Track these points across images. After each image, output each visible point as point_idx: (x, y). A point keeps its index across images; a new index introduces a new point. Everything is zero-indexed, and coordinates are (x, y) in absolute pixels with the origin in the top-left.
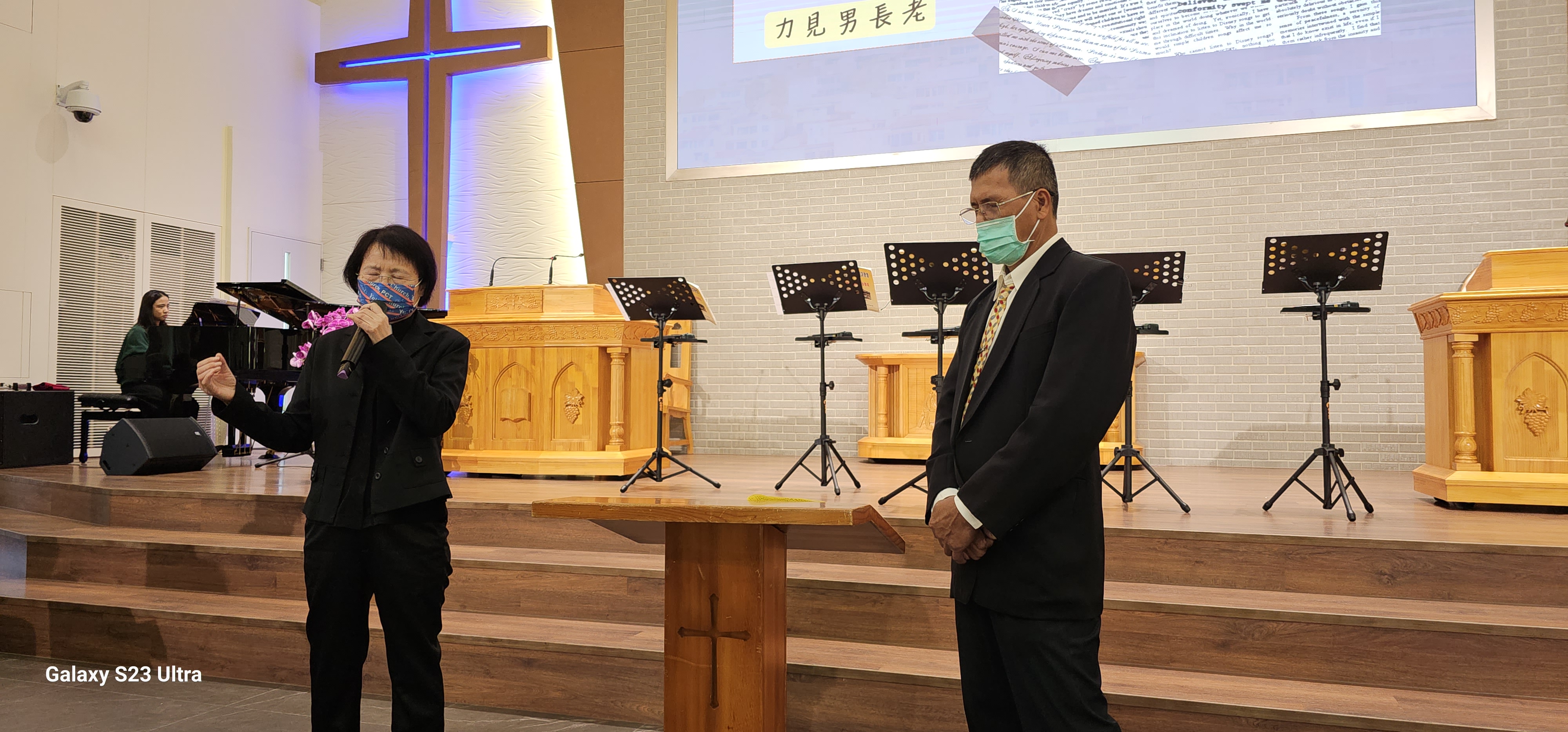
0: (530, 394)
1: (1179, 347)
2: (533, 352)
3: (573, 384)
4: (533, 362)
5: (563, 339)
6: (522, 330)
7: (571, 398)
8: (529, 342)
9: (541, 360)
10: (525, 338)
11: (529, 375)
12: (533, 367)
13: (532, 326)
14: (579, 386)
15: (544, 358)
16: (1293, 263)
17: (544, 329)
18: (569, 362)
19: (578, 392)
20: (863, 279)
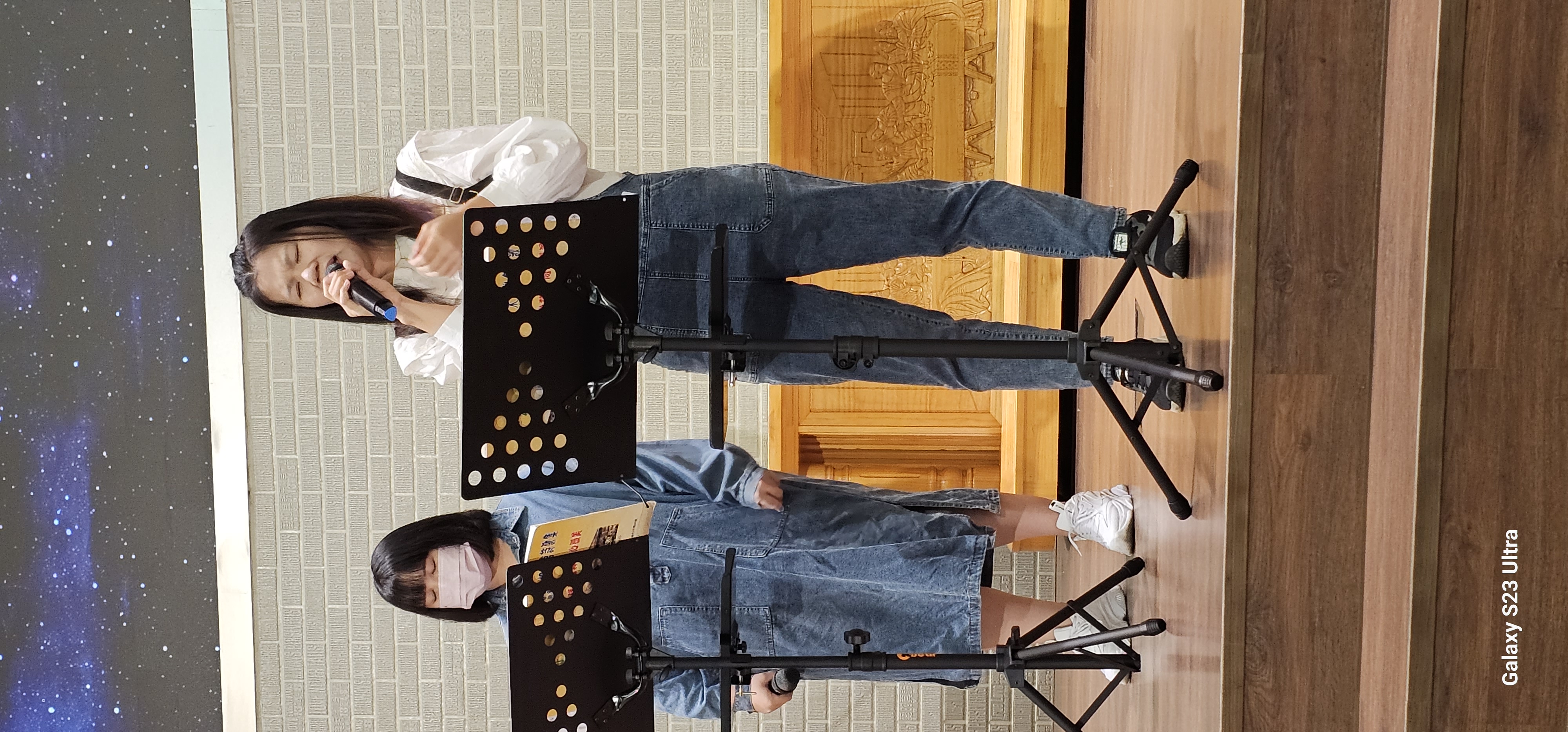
20: (561, 547)
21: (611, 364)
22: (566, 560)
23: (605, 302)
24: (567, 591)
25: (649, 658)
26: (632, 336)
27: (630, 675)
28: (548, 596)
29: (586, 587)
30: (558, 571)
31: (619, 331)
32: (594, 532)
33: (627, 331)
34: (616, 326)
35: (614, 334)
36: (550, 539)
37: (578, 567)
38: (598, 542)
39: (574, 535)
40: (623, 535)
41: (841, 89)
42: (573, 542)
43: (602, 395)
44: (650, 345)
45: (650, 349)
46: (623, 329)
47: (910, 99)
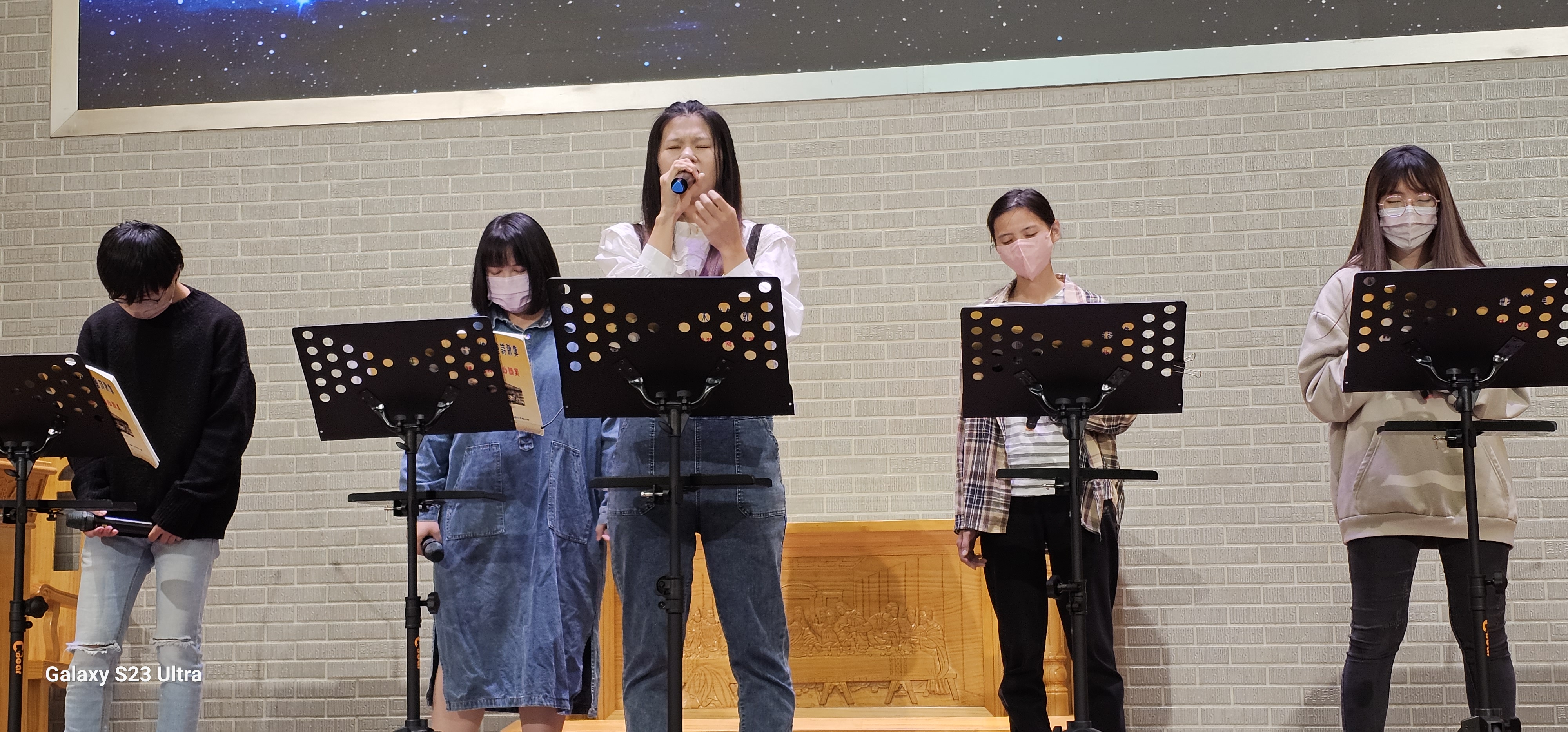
1: (1186, 507)
16: (1405, 329)
20: (506, 360)
21: (658, 396)
22: (495, 364)
23: (708, 390)
24: (470, 366)
25: (415, 434)
26: (680, 412)
27: (400, 417)
28: (466, 350)
29: (474, 381)
30: (486, 358)
31: (685, 401)
32: (518, 386)
33: (684, 408)
34: (687, 398)
35: (682, 398)
36: (512, 351)
37: (490, 374)
38: (510, 389)
39: (516, 370)
40: (516, 409)
41: (877, 579)
42: (510, 369)
43: (633, 389)
44: (675, 426)
45: (670, 427)
46: (687, 404)
47: (870, 636)
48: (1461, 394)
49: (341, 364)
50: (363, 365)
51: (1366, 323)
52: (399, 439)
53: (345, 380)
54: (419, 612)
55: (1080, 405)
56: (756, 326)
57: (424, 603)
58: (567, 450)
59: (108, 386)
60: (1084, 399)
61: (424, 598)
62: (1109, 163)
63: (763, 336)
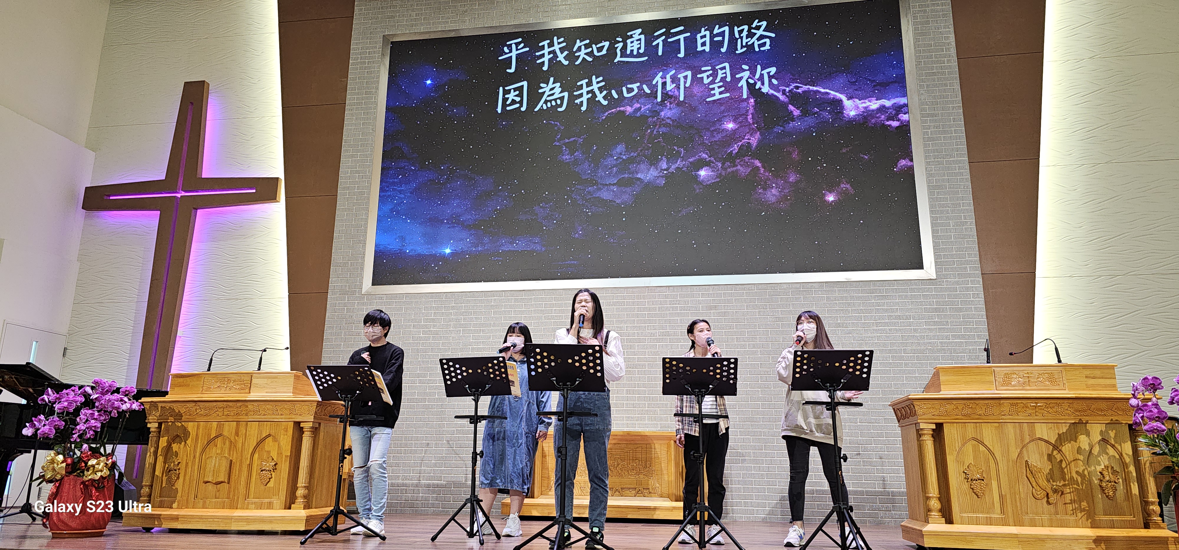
0: (231, 461)
2: (238, 425)
3: (269, 452)
4: (237, 434)
5: (265, 415)
6: (230, 407)
7: (266, 465)
8: (235, 417)
9: (244, 432)
10: (232, 414)
11: (233, 445)
12: (237, 438)
13: (239, 404)
14: (274, 455)
15: (246, 430)
16: (811, 370)
17: (249, 406)
18: (267, 434)
19: (273, 459)
20: (509, 371)
21: (560, 384)
22: (506, 373)
23: (577, 382)
24: (497, 373)
25: (478, 395)
26: (568, 390)
27: (474, 390)
28: (496, 367)
29: (498, 378)
30: (503, 370)
32: (513, 380)
34: (571, 385)
35: (568, 385)
37: (504, 376)
38: (511, 381)
40: (512, 388)
41: (632, 452)
43: (552, 381)
44: (565, 395)
47: (629, 472)
48: (830, 393)
49: (455, 371)
50: (462, 371)
51: (798, 367)
52: (473, 397)
53: (456, 377)
54: (476, 457)
55: (702, 392)
56: (593, 361)
57: (478, 454)
58: (530, 402)
59: (378, 377)
60: (703, 390)
61: (478, 453)
62: (712, 311)
63: (596, 365)
